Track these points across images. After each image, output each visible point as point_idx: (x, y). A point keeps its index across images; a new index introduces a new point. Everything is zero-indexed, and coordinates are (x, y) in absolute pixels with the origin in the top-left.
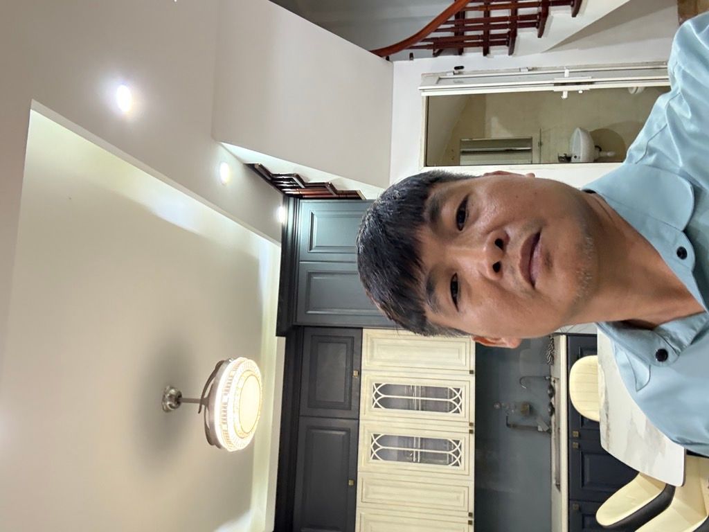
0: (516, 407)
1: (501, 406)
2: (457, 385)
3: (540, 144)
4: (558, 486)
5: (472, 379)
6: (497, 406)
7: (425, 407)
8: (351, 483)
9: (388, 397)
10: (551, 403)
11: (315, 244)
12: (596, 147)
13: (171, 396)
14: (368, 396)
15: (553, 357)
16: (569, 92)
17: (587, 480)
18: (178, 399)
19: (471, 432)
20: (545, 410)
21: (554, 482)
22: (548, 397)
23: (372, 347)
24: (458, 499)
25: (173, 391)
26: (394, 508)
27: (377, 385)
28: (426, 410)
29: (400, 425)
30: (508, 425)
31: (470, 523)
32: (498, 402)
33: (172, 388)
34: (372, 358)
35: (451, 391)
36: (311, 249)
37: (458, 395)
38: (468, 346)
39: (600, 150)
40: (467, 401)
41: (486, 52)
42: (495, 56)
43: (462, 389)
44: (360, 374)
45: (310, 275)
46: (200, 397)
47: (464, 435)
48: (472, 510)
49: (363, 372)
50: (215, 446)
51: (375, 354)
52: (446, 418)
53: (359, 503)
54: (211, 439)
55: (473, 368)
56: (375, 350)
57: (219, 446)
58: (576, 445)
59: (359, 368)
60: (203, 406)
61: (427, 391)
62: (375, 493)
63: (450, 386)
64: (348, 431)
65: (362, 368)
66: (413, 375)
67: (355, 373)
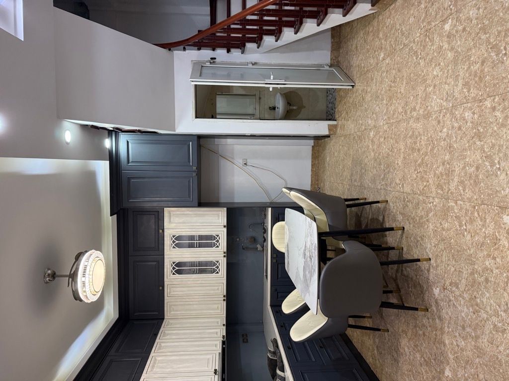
0: (247, 239)
1: (240, 239)
2: (217, 233)
3: (260, 98)
4: (267, 276)
5: (225, 230)
6: (238, 239)
7: (200, 246)
8: (161, 288)
9: (180, 242)
10: (264, 236)
11: (131, 160)
12: (288, 103)
13: (49, 275)
14: (169, 242)
15: (265, 215)
16: (273, 88)
17: (280, 276)
18: (53, 276)
19: (224, 256)
20: (262, 240)
21: (265, 274)
22: (263, 234)
23: (170, 217)
24: (218, 289)
25: (49, 272)
26: (184, 297)
27: (174, 236)
28: (201, 247)
29: (187, 256)
30: (243, 249)
31: (224, 300)
32: (238, 238)
33: (49, 269)
34: (170, 222)
35: (214, 237)
36: (128, 163)
37: (218, 238)
38: (223, 213)
39: (290, 105)
40: (223, 241)
41: (228, 51)
42: (234, 53)
43: (220, 235)
44: (163, 231)
45: (129, 179)
46: (68, 274)
47: (221, 258)
48: (225, 294)
49: (165, 230)
50: (78, 301)
51: (172, 219)
52: (212, 251)
53: (166, 297)
54: (77, 297)
55: (225, 224)
56: (172, 218)
57: (81, 300)
58: (275, 261)
59: (162, 228)
60: (71, 279)
61: (201, 237)
62: (174, 291)
63: (214, 234)
64: (158, 262)
65: (165, 228)
66: (194, 230)
67: (161, 231)
